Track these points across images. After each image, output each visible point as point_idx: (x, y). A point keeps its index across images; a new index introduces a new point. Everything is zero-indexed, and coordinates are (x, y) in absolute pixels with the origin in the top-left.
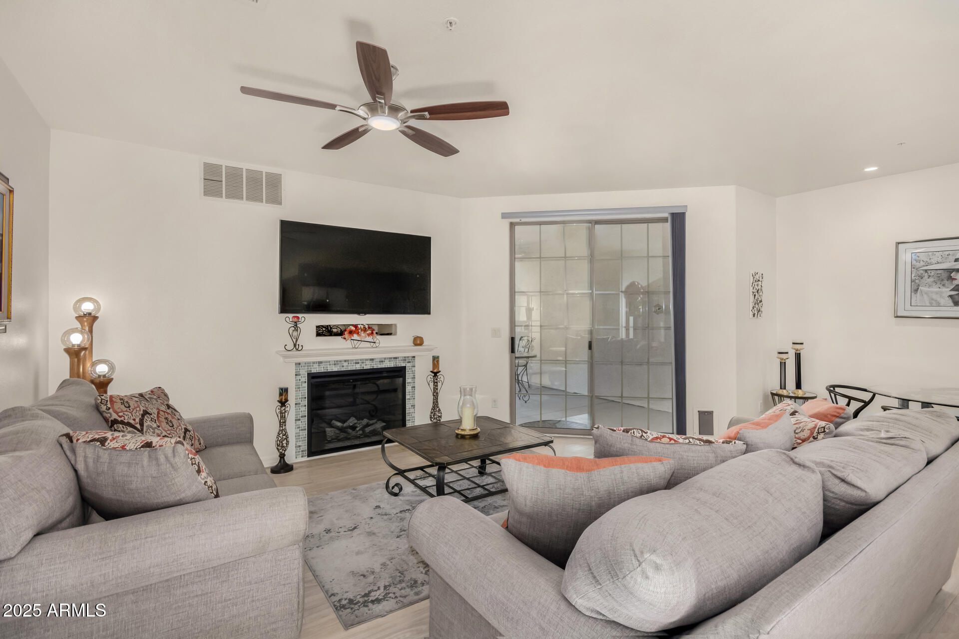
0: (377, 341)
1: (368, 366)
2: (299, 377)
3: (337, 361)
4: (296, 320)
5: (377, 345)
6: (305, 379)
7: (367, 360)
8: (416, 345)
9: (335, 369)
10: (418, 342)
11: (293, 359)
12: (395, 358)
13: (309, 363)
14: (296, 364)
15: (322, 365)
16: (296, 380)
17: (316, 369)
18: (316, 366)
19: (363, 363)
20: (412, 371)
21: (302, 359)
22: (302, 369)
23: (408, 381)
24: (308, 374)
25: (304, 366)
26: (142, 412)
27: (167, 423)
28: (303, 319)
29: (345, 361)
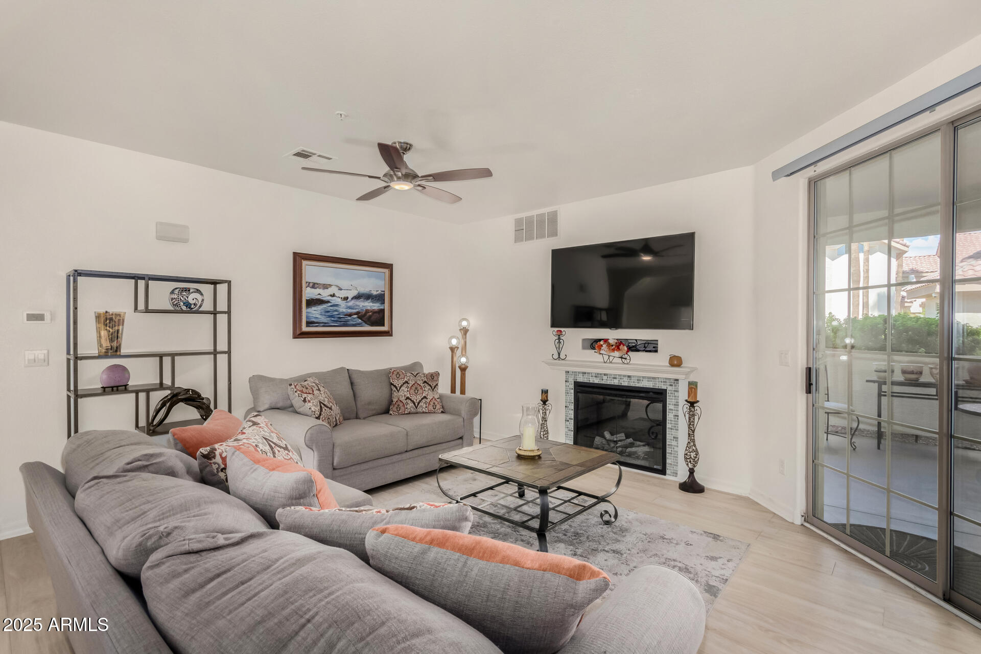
0: (628, 358)
1: (625, 383)
2: (567, 384)
3: (598, 374)
4: (559, 333)
5: (628, 361)
6: (572, 387)
7: (625, 376)
8: (672, 365)
9: (597, 381)
10: (675, 363)
11: (565, 368)
12: (654, 378)
13: (575, 372)
14: (566, 372)
15: (586, 376)
16: (566, 386)
17: (581, 379)
18: (581, 375)
19: (621, 379)
20: (676, 396)
21: (572, 368)
22: (570, 377)
23: (670, 407)
24: (574, 382)
25: (572, 375)
26: (422, 397)
27: (433, 406)
28: (564, 332)
29: (605, 375)
